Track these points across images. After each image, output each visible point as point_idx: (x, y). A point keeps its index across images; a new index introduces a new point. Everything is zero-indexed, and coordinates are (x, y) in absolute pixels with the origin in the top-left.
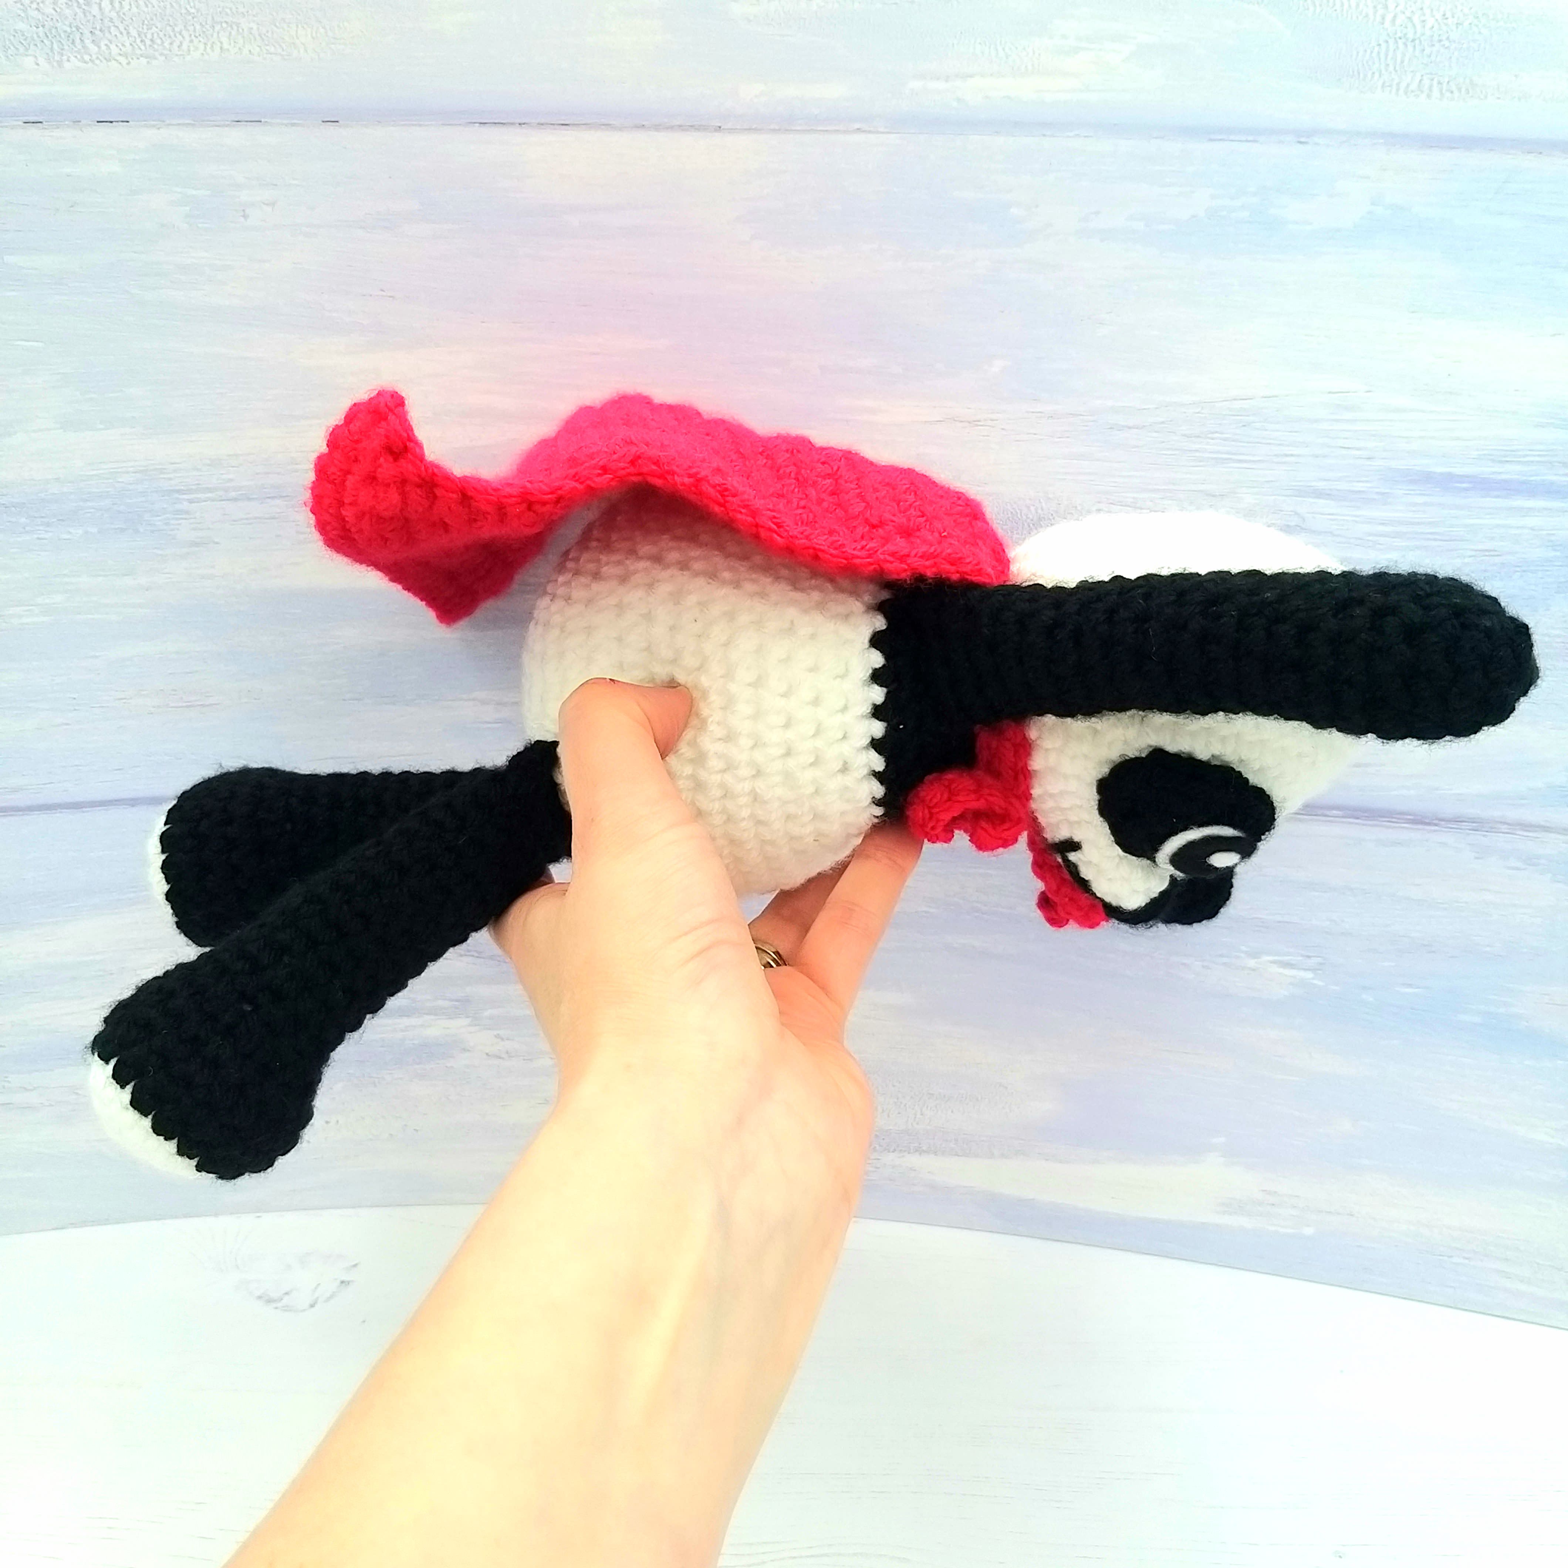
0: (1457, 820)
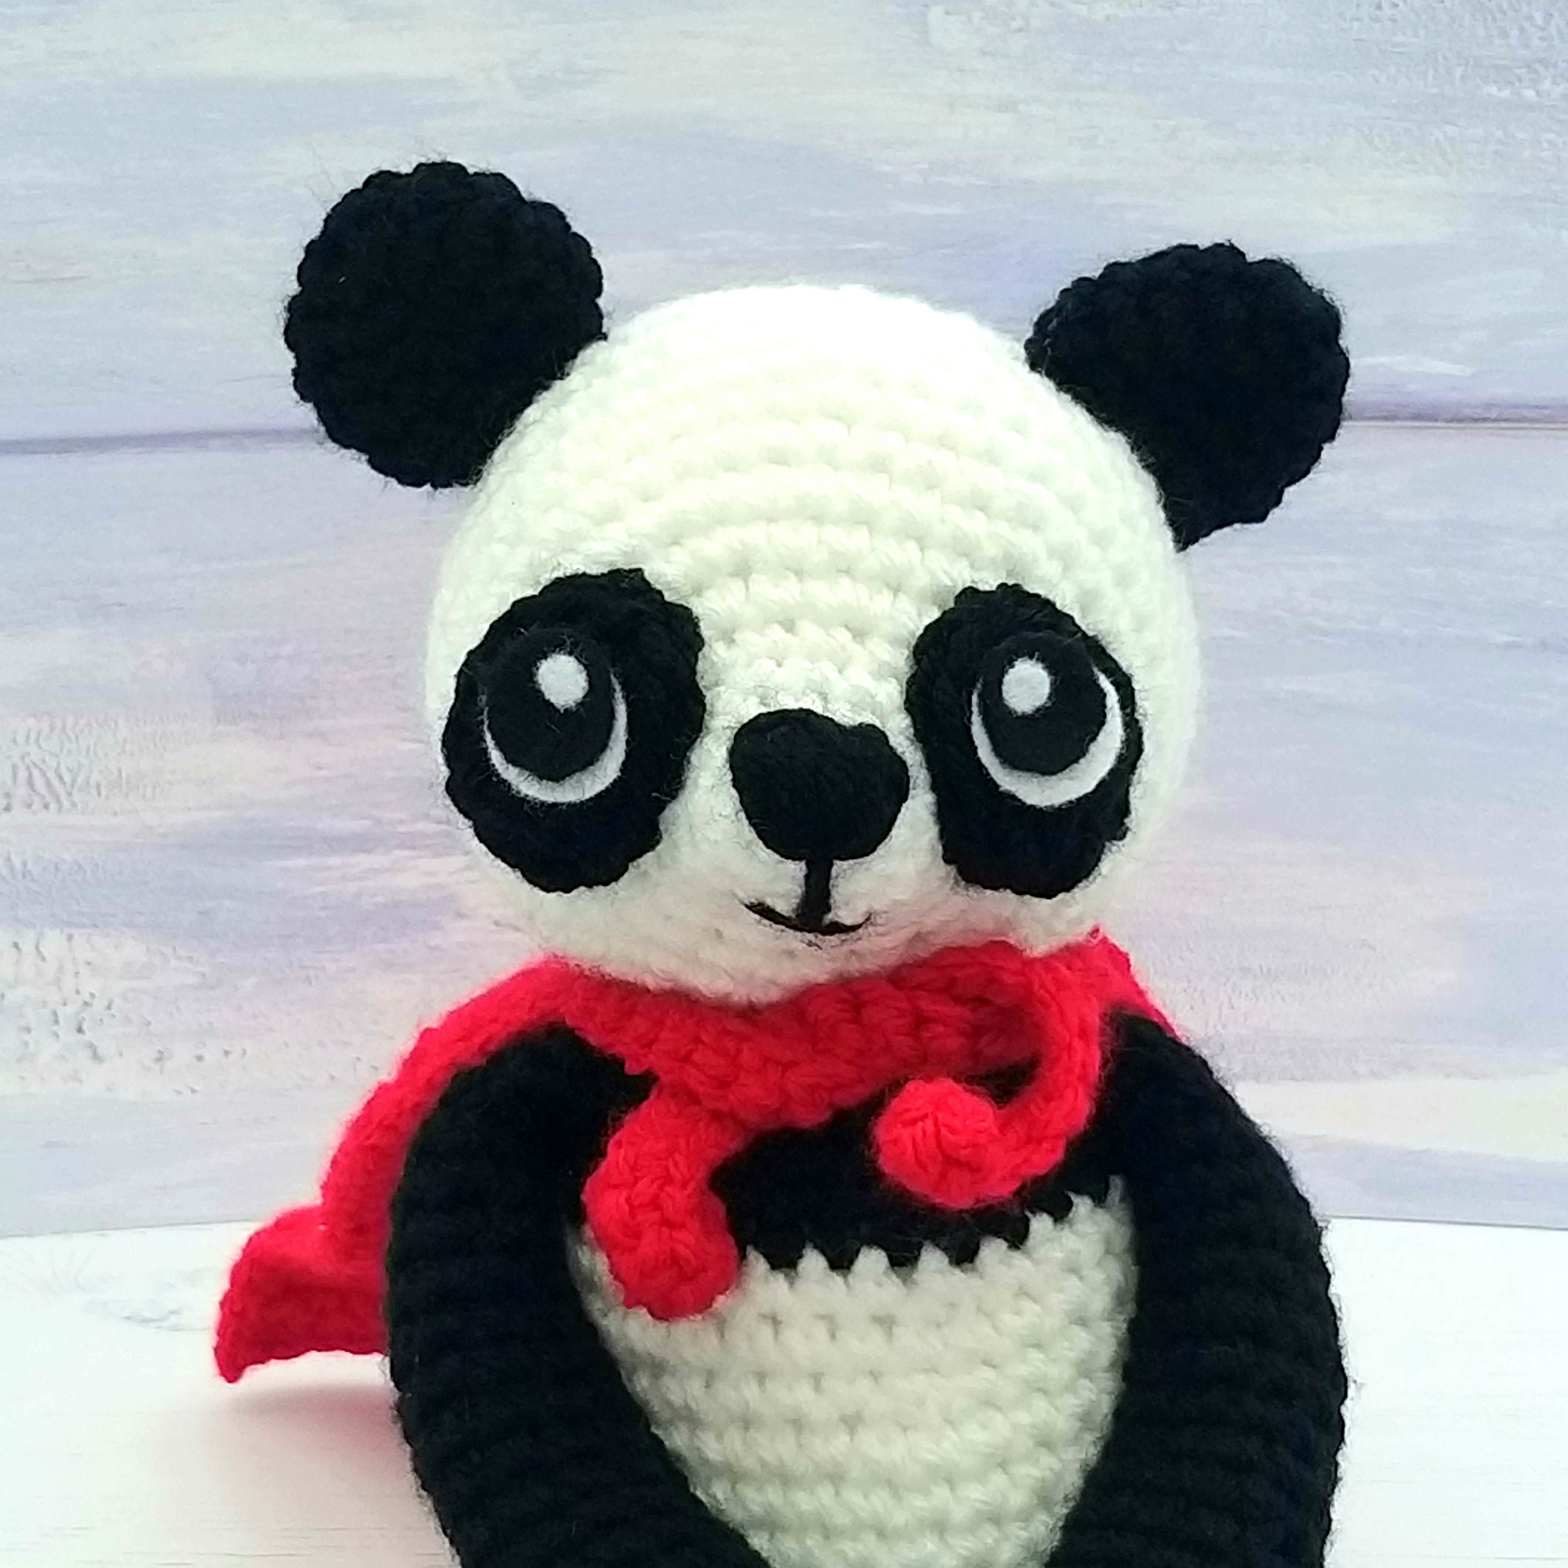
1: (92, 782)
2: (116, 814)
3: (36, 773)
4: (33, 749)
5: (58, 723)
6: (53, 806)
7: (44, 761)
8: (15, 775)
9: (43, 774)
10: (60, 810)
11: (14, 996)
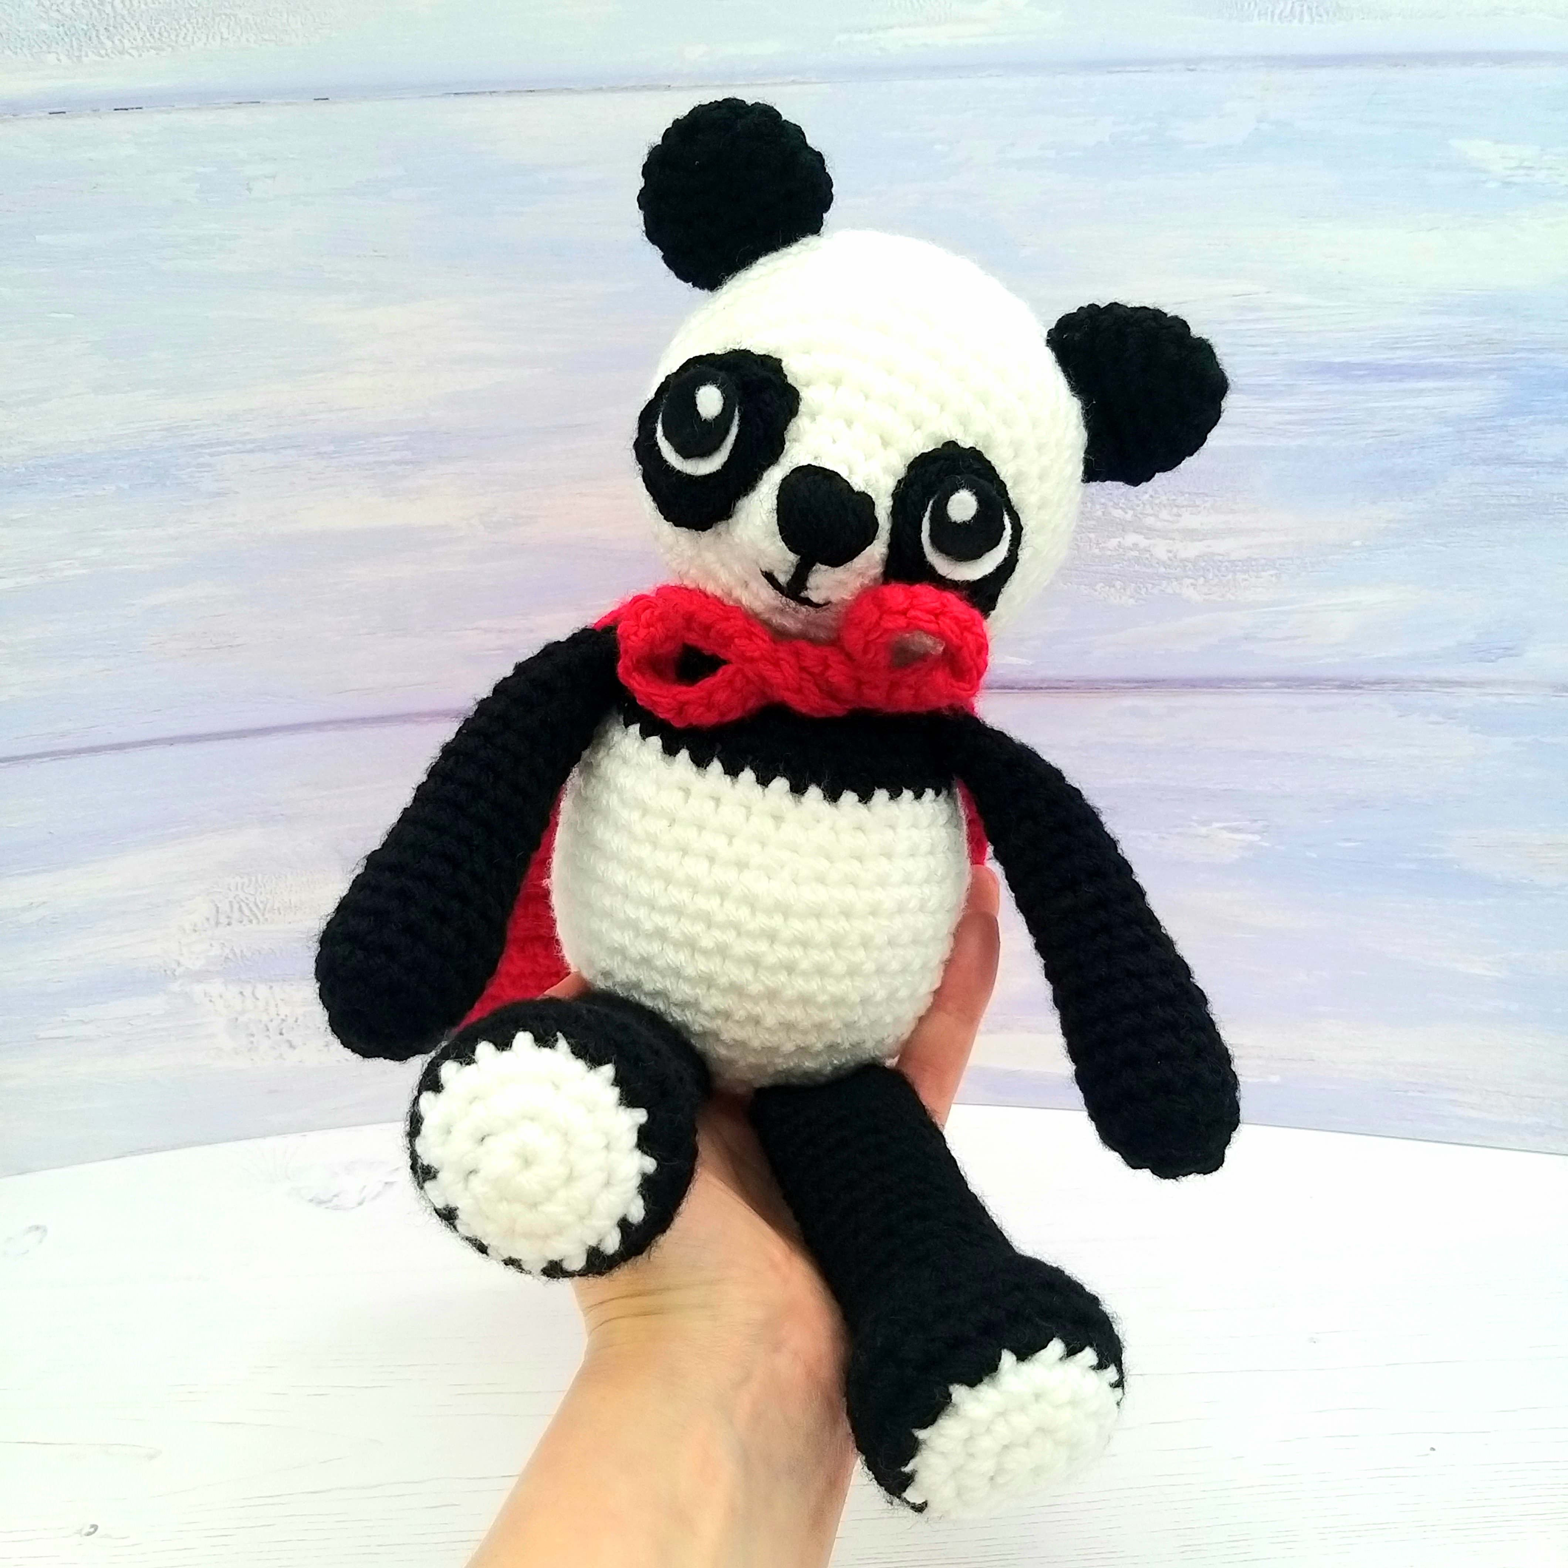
0: (1380, 682)
1: (275, 907)
2: (290, 923)
3: (243, 904)
4: (241, 893)
5: (253, 879)
6: (254, 921)
7: (247, 899)
8: (232, 907)
9: (247, 905)
10: (258, 923)
11: (243, 1019)
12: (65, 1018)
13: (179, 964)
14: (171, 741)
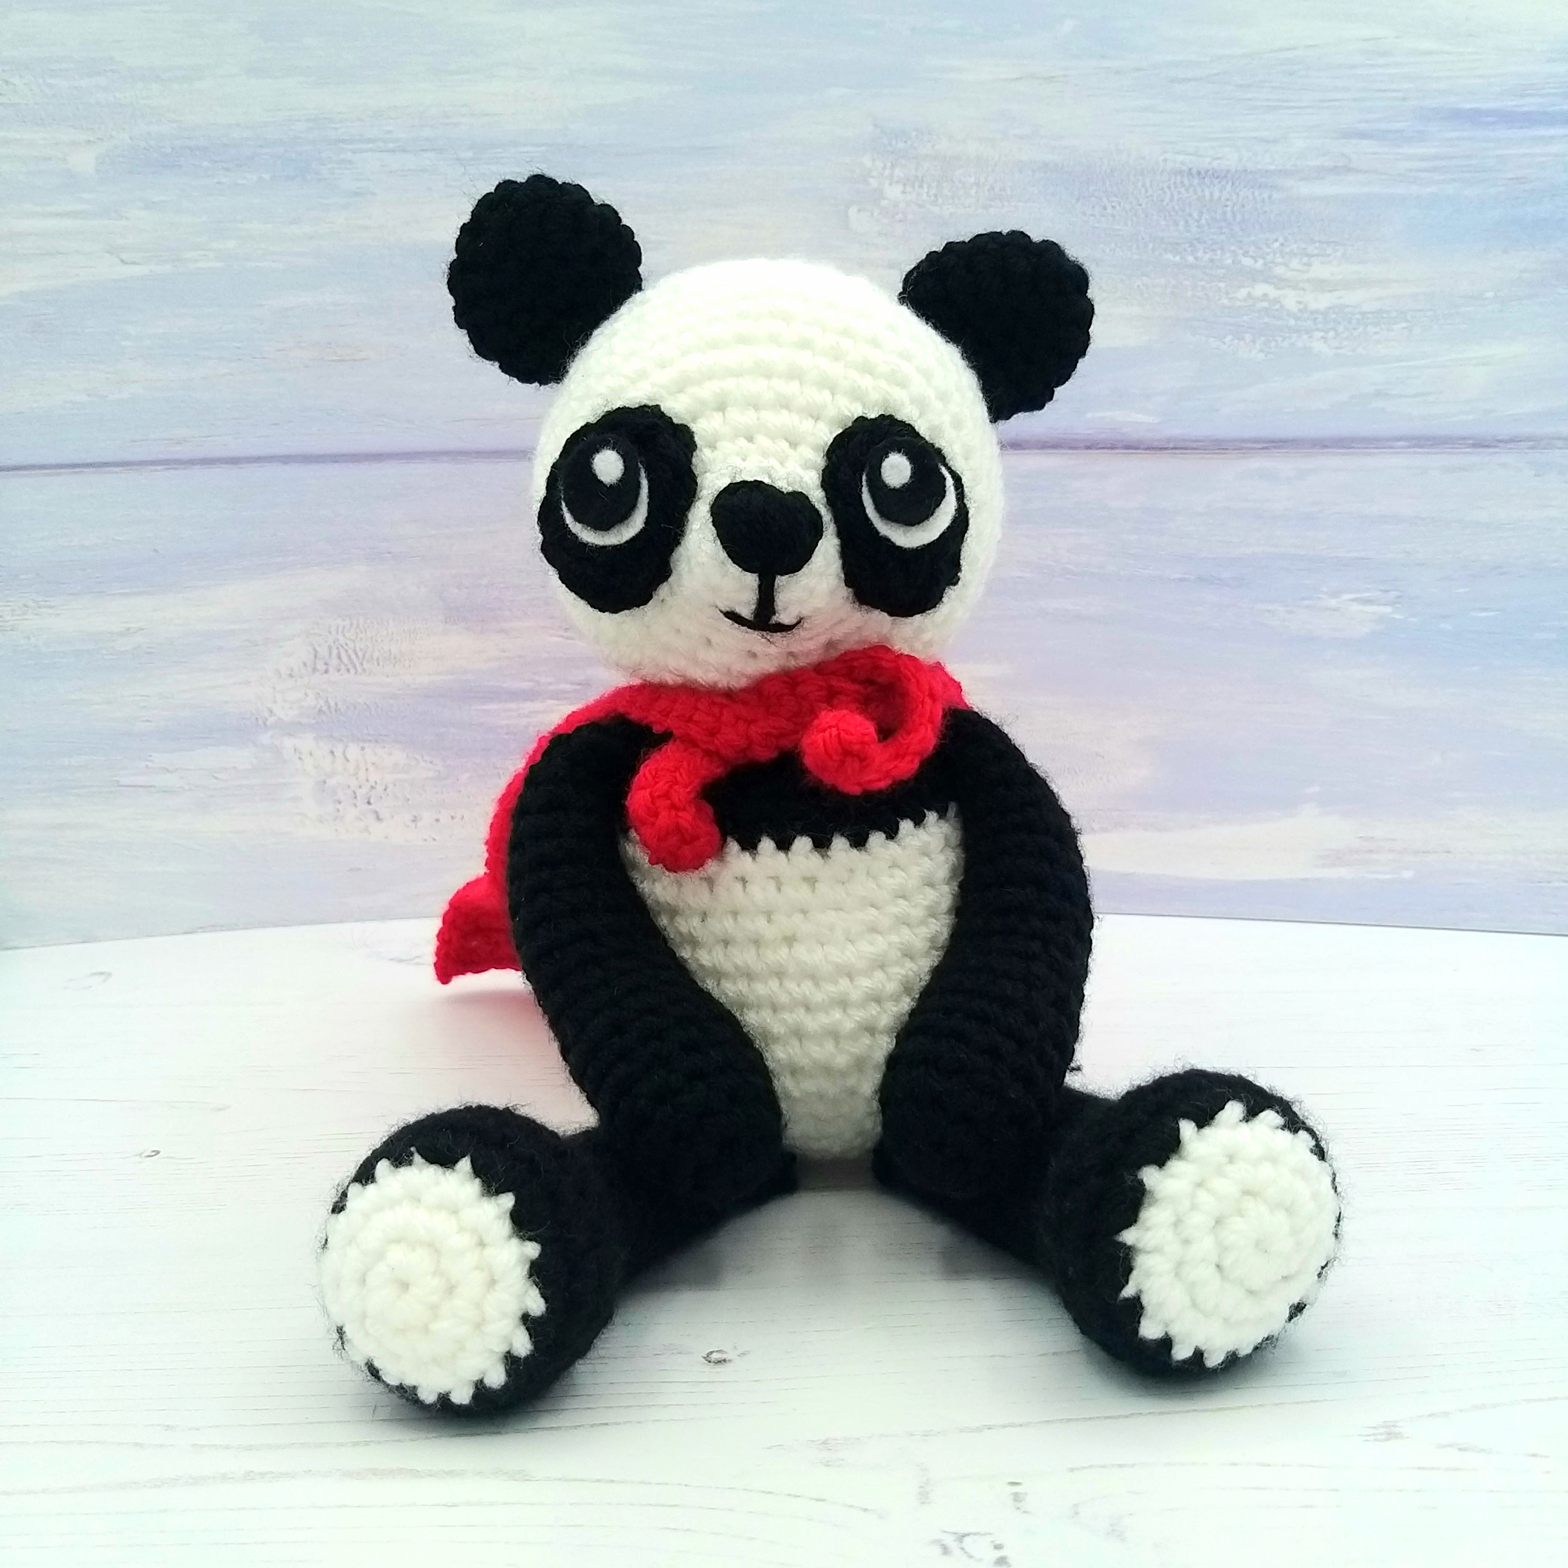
0: (1515, 440)
1: (375, 658)
2: (388, 676)
3: (342, 651)
4: (341, 638)
5: (355, 622)
6: (352, 671)
7: (346, 644)
8: (330, 653)
9: (346, 651)
10: (356, 673)
11: (331, 782)
12: (150, 764)
13: (271, 712)
14: (286, 459)
